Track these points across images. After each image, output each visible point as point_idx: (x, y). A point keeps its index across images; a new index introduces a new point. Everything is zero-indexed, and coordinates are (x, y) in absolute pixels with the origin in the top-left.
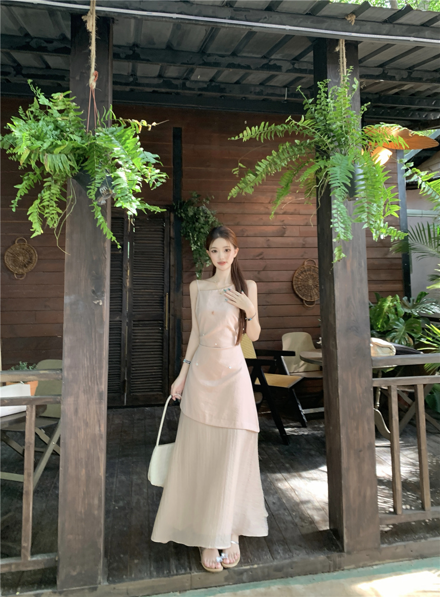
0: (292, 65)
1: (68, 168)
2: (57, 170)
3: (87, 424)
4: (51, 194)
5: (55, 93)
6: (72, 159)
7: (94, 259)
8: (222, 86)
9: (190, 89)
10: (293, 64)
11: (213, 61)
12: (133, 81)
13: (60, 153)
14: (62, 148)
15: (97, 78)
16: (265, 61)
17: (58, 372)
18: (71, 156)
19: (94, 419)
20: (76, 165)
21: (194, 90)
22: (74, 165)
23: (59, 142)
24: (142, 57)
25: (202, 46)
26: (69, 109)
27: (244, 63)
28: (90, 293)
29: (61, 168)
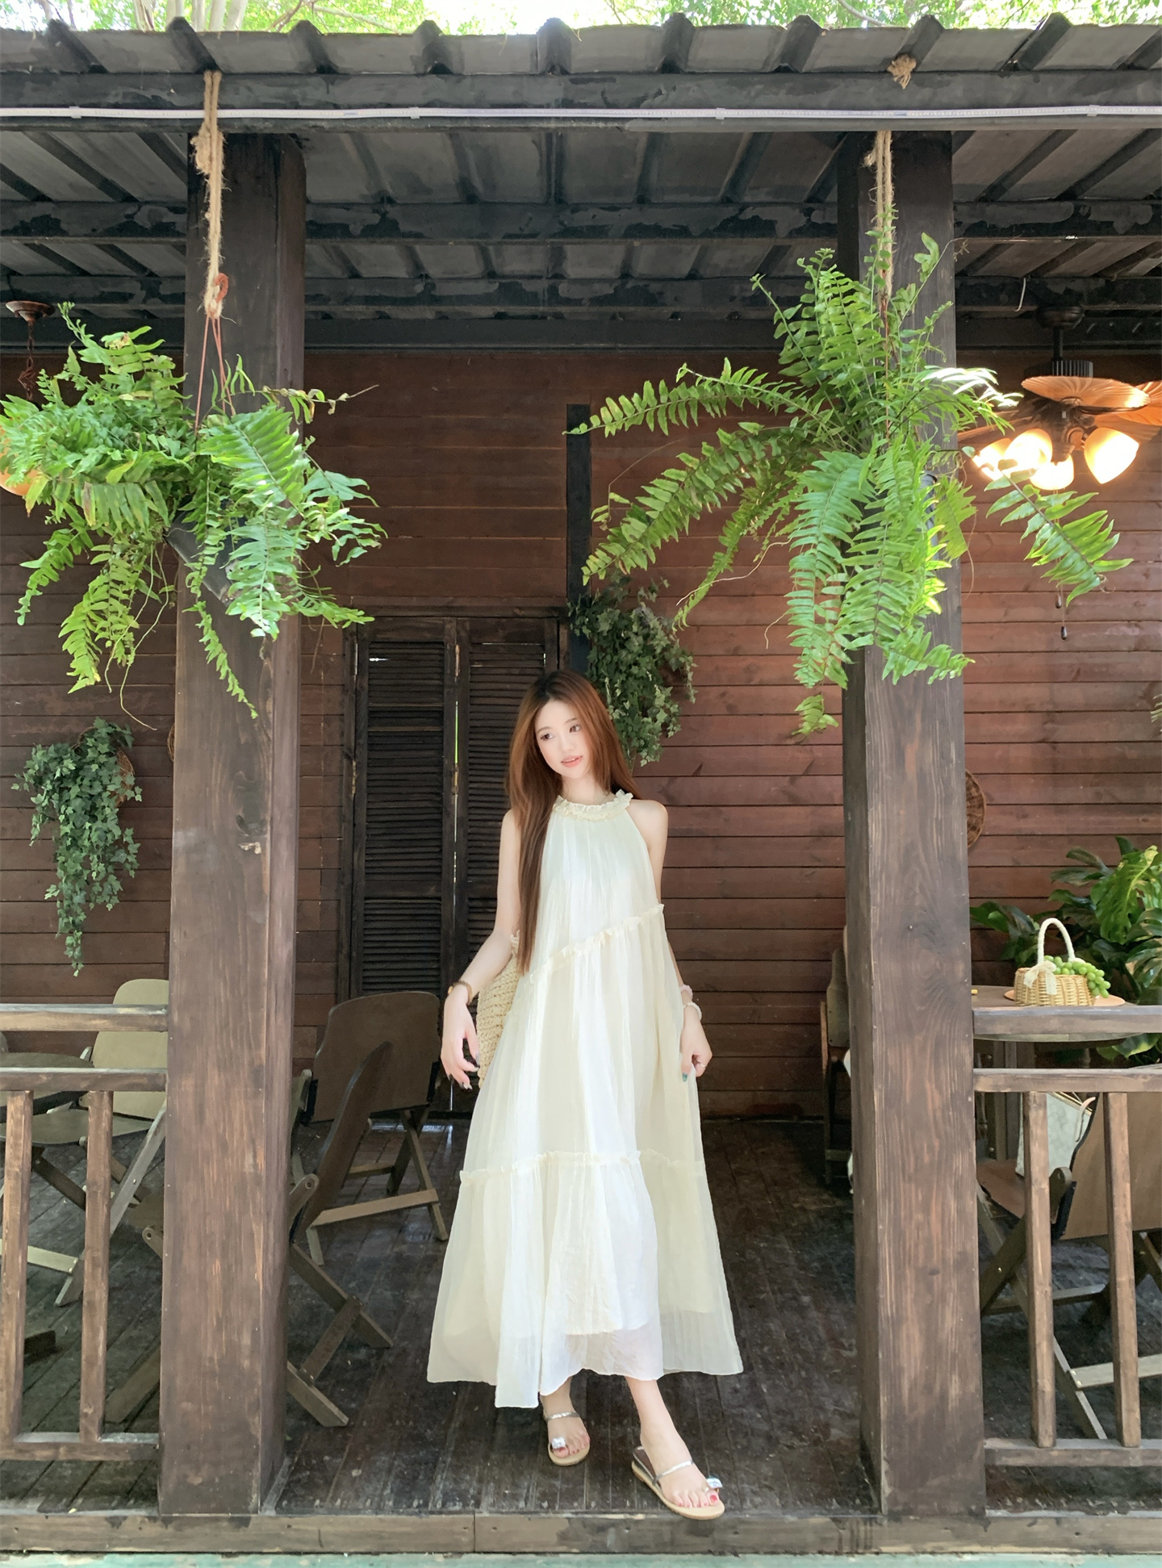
0: (805, 215)
1: (143, 518)
2: (119, 524)
3: (224, 1146)
4: (112, 584)
5: (111, 333)
6: (156, 492)
7: (243, 741)
8: (654, 287)
9: (568, 301)
10: (808, 212)
11: (590, 223)
12: (422, 292)
13: (123, 480)
14: (125, 468)
15: (225, 290)
16: (729, 211)
17: (159, 1012)
18: (153, 488)
19: (242, 1134)
20: (166, 509)
21: (581, 305)
22: (162, 509)
23: (117, 455)
24: (404, 227)
25: (549, 186)
26: (149, 370)
27: (667, 219)
28: (232, 824)
29: (128, 519)
